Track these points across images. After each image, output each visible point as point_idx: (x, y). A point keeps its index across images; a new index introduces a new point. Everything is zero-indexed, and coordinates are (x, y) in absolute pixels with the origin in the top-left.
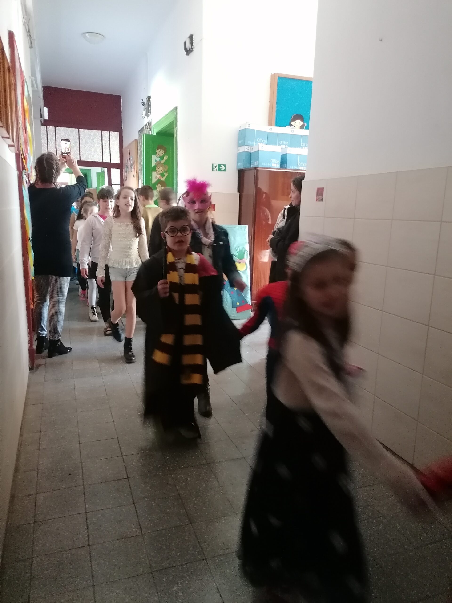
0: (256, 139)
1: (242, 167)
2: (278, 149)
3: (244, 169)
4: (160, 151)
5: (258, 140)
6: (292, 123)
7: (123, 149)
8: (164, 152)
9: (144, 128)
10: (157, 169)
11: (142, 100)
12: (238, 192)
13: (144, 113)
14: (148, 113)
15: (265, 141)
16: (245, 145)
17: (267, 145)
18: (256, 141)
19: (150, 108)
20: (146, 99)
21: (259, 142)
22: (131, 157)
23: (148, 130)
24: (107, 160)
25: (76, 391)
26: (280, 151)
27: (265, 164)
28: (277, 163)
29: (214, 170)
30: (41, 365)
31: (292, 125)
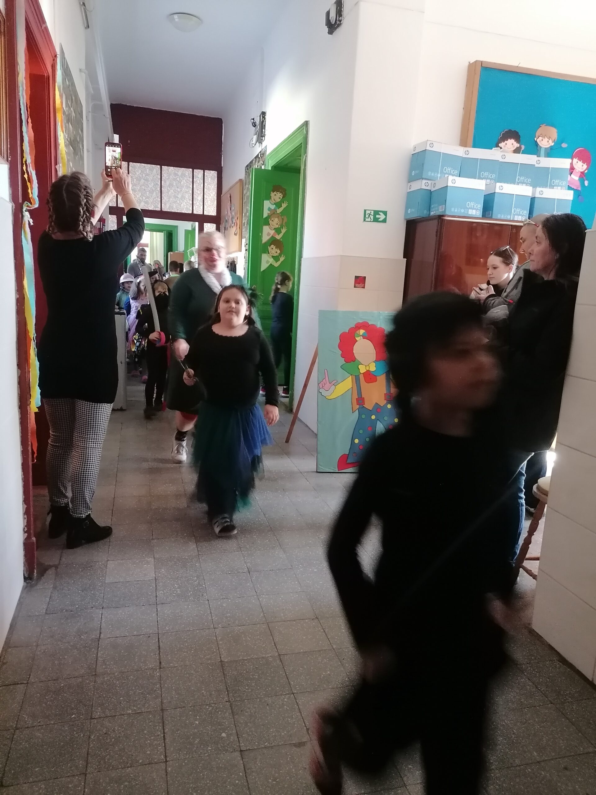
0: (442, 167)
1: (414, 214)
2: (479, 185)
3: (418, 218)
4: (276, 194)
5: (445, 171)
6: (500, 145)
7: (222, 195)
8: (282, 196)
9: (254, 162)
10: (270, 222)
11: (252, 119)
12: (404, 258)
13: (255, 138)
14: (261, 138)
15: (457, 172)
16: (423, 179)
17: (460, 178)
18: (442, 173)
19: (263, 130)
20: (259, 117)
21: (446, 173)
22: (232, 205)
23: (260, 163)
24: (198, 211)
25: (99, 649)
26: (483, 187)
27: (456, 210)
28: (478, 209)
29: (367, 220)
30: (50, 567)
31: (501, 148)
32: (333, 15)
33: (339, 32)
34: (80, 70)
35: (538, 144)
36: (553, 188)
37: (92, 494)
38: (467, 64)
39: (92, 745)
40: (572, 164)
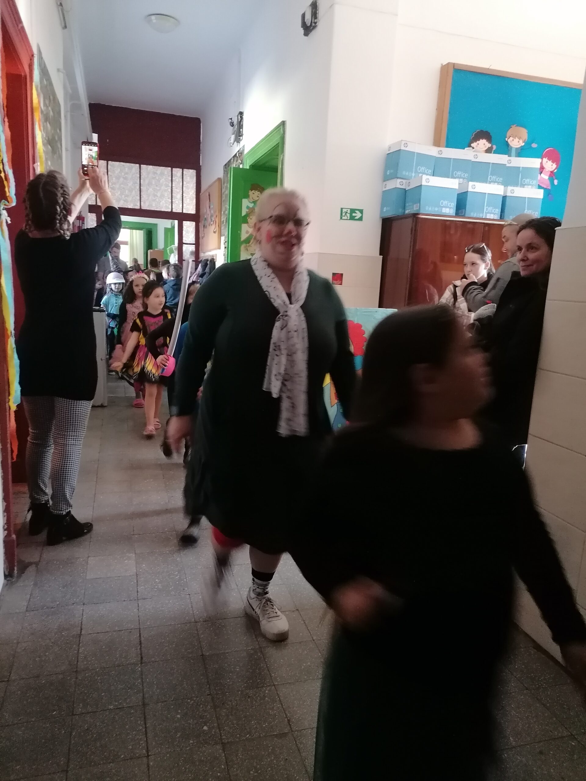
0: (416, 167)
1: (389, 212)
2: (453, 184)
3: (394, 216)
4: (254, 192)
5: (419, 170)
6: (472, 145)
7: (201, 194)
9: (232, 161)
11: (230, 119)
12: (380, 255)
13: (233, 137)
14: (239, 138)
15: (430, 171)
16: (398, 178)
17: (434, 177)
19: (241, 130)
20: (237, 117)
21: (420, 173)
22: (211, 203)
23: (238, 162)
24: (177, 209)
25: (81, 645)
26: (456, 187)
27: (430, 209)
28: (451, 207)
29: (343, 218)
30: (30, 564)
31: (473, 148)
32: (308, 17)
33: (313, 34)
34: (58, 70)
35: (509, 145)
36: (524, 187)
37: (72, 491)
38: (440, 66)
39: (73, 742)
40: (541, 163)
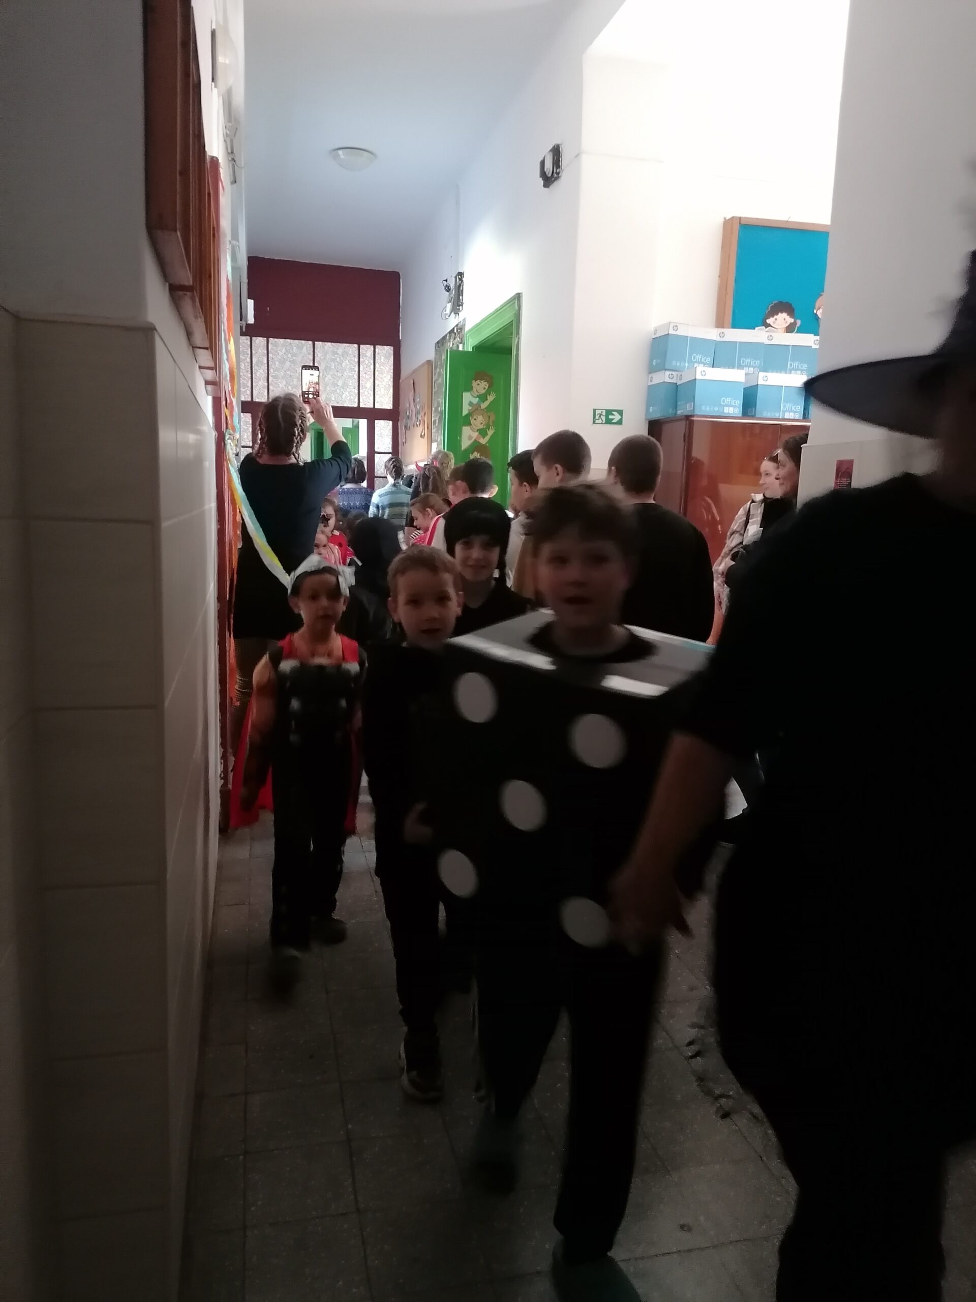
0: (690, 356)
1: (656, 414)
2: (737, 375)
3: (663, 418)
4: (480, 383)
5: (695, 359)
6: (768, 321)
7: (401, 381)
8: (488, 385)
9: (448, 338)
10: (472, 421)
11: (444, 280)
13: (449, 306)
14: (458, 308)
15: (709, 360)
16: (666, 370)
17: (714, 368)
18: (690, 361)
19: (461, 297)
20: (454, 279)
21: (696, 362)
22: (417, 396)
23: (456, 340)
24: (366, 403)
26: (742, 379)
27: (708, 409)
28: (736, 406)
29: (597, 421)
31: (769, 325)
32: (549, 166)
33: (556, 186)
38: (723, 220)
